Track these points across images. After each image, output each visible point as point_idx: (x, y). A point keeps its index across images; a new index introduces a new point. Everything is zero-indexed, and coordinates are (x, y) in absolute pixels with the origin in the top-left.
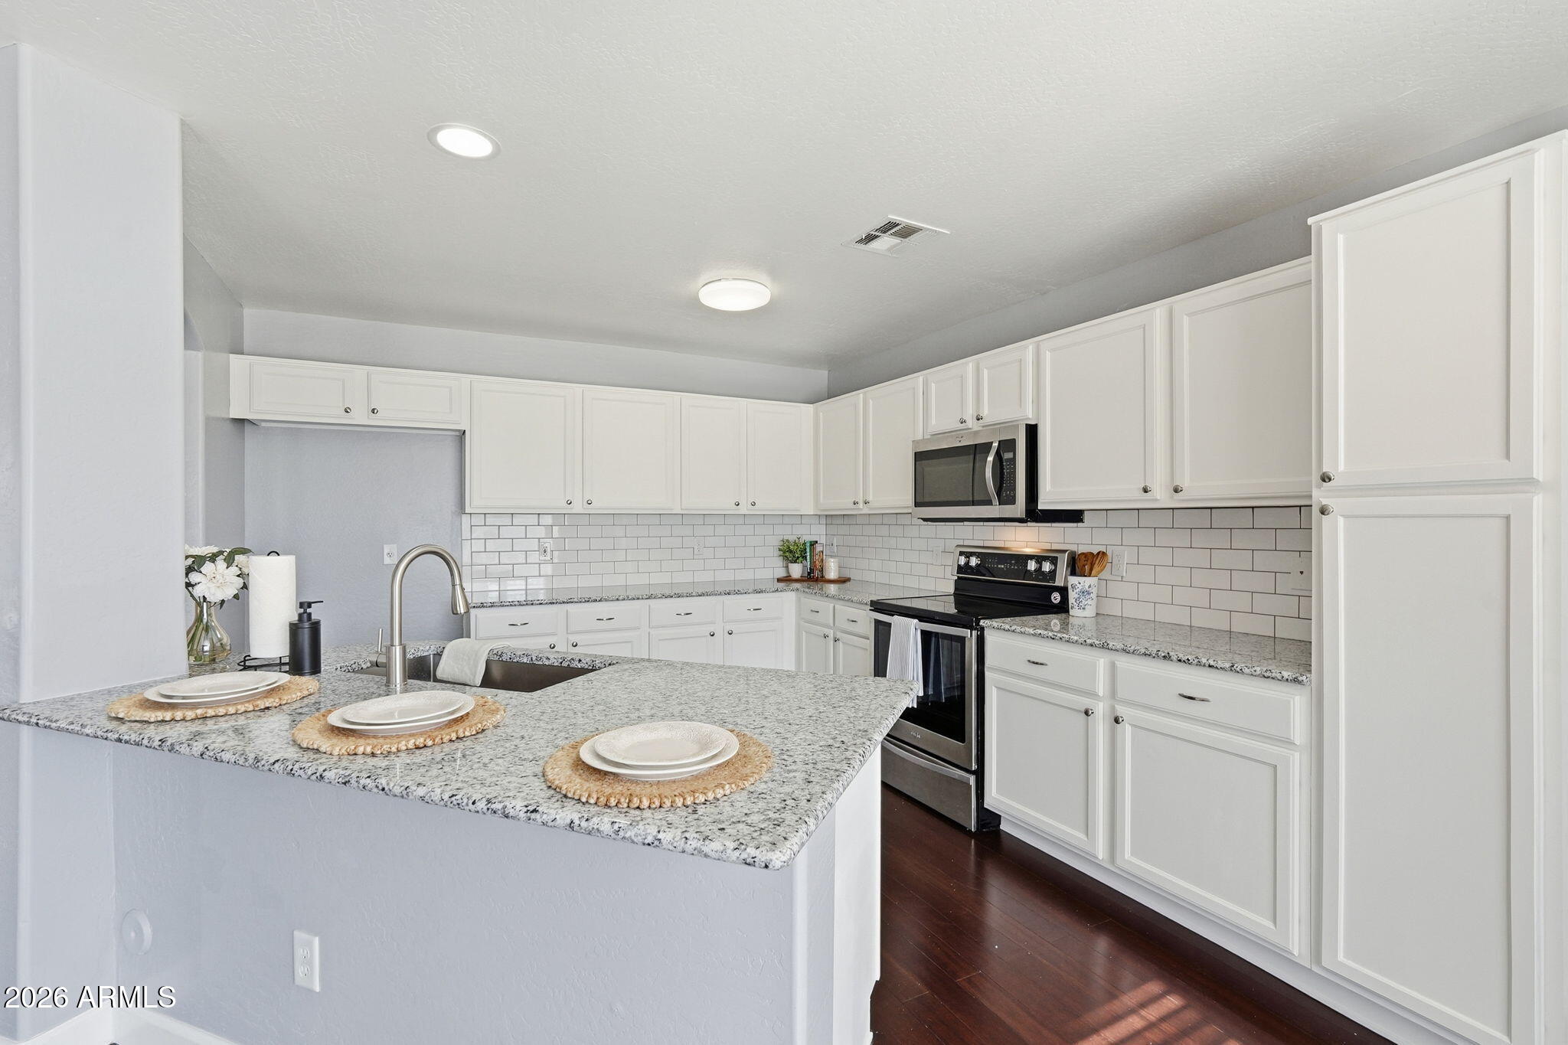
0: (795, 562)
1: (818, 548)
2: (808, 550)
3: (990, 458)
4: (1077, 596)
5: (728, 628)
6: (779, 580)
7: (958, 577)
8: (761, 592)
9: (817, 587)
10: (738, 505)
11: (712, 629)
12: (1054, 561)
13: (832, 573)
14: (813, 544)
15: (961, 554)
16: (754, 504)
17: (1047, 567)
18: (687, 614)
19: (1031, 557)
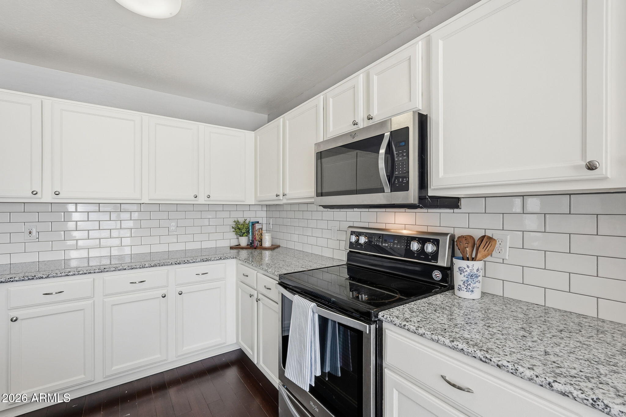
0: (242, 236)
1: (257, 226)
2: (250, 228)
3: (382, 151)
4: (465, 279)
5: (179, 289)
6: (231, 248)
7: (350, 251)
8: (207, 260)
9: (256, 252)
10: (196, 197)
11: (163, 292)
12: (436, 242)
13: (267, 243)
14: (253, 224)
15: (352, 233)
16: (209, 197)
17: (430, 248)
18: (141, 282)
19: (413, 239)
